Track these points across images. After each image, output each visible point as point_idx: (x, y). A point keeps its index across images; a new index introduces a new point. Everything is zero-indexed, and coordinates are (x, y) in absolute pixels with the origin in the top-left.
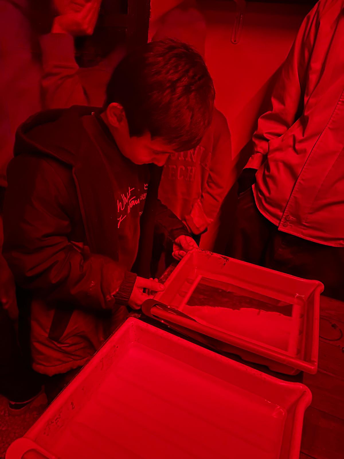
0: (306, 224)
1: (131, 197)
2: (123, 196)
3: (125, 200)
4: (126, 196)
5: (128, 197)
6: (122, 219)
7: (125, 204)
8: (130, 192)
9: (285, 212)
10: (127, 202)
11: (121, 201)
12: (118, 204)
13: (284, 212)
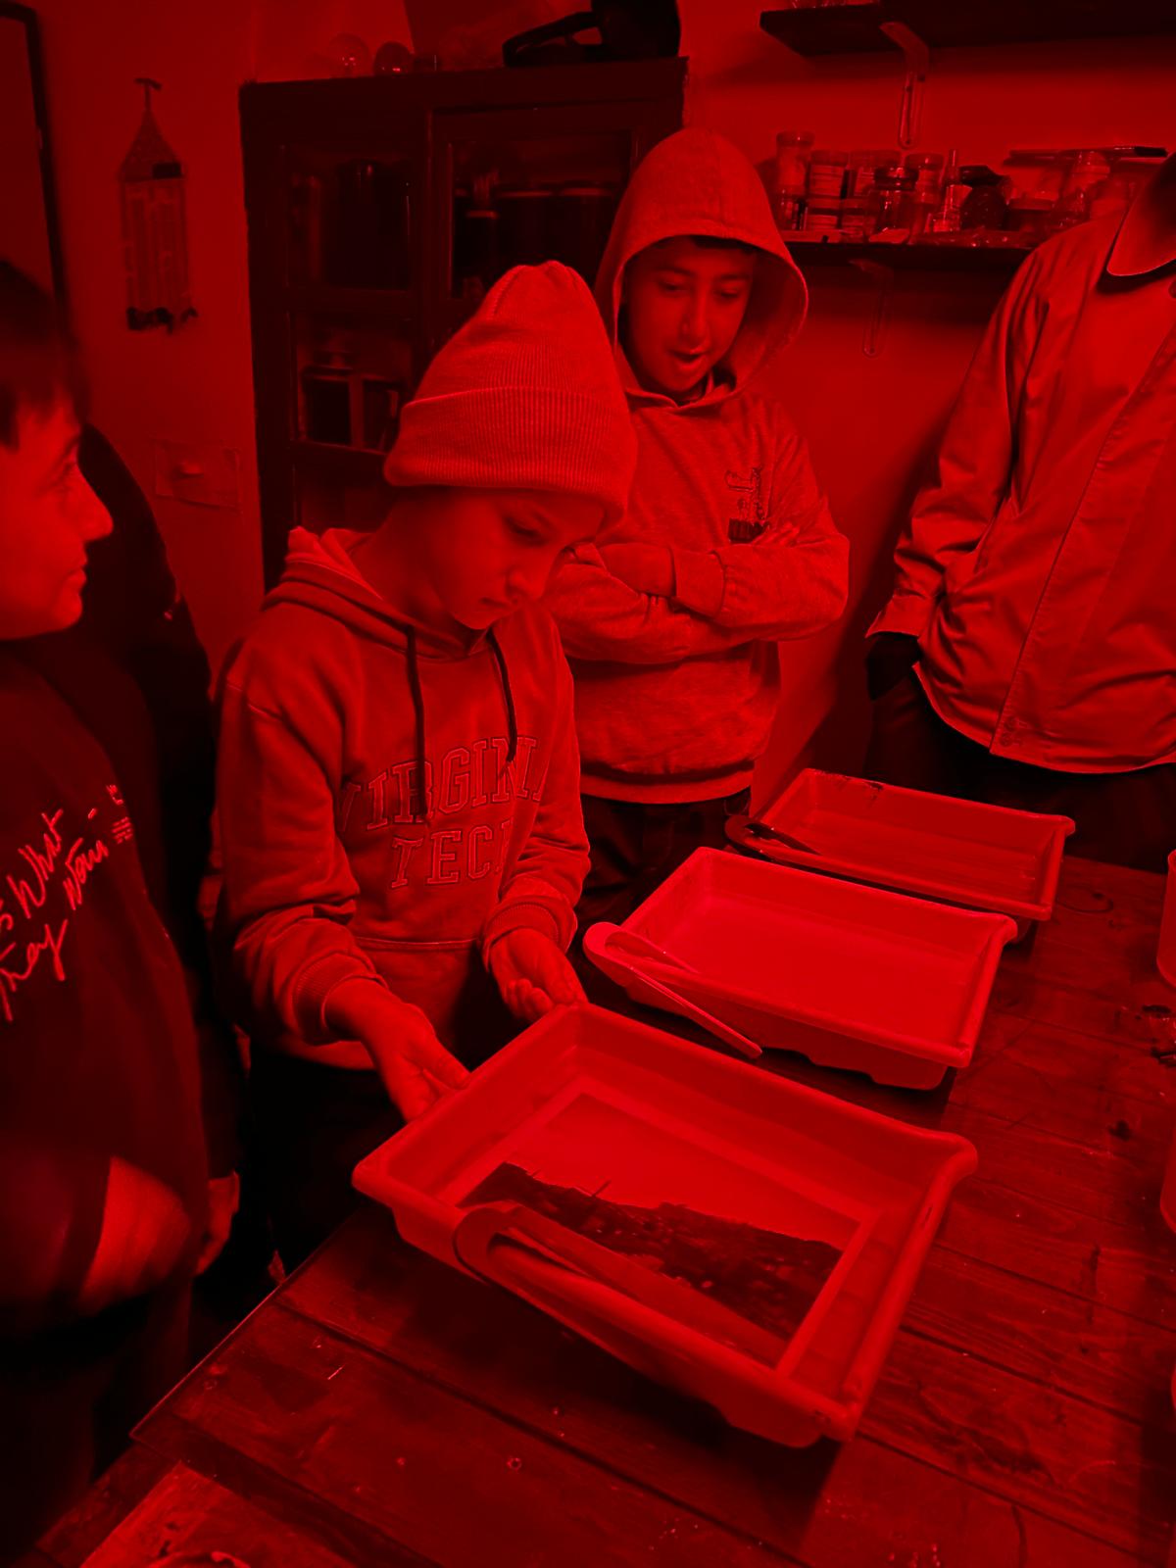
0: (1051, 734)
1: (66, 846)
2: (28, 853)
3: (43, 867)
4: (41, 850)
5: (54, 850)
6: (60, 939)
7: (47, 879)
8: (56, 827)
9: (1005, 709)
10: (51, 870)
11: (26, 872)
12: (15, 889)
13: (1001, 711)
